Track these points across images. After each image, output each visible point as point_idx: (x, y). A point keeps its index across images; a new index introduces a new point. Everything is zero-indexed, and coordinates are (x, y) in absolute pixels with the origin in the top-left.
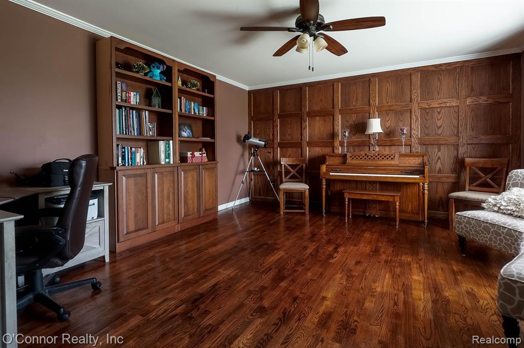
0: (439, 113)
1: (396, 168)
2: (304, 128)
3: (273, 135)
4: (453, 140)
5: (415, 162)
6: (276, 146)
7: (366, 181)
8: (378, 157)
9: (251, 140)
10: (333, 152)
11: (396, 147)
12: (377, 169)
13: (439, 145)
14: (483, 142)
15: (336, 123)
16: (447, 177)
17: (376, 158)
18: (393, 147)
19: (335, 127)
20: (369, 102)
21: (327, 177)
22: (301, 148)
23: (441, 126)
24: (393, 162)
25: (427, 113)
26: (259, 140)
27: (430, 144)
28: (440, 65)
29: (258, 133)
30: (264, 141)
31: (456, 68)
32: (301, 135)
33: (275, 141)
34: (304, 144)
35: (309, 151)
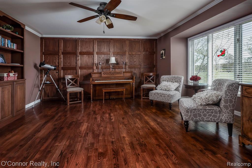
0: (135, 56)
1: (123, 77)
2: (78, 60)
3: (58, 63)
4: (139, 66)
5: (129, 75)
6: (60, 69)
7: (110, 84)
8: (110, 73)
9: (45, 66)
10: (93, 72)
11: (120, 69)
12: (115, 78)
13: (135, 68)
14: (148, 67)
15: (95, 58)
16: (137, 80)
17: (114, 74)
18: (119, 69)
19: (94, 60)
20: (110, 50)
21: (94, 83)
22: (76, 70)
23: (135, 61)
24: (121, 75)
25: (131, 56)
26: (51, 66)
27: (132, 68)
28: (135, 39)
29: (47, 62)
30: (54, 66)
31: (140, 41)
32: (76, 63)
33: (60, 66)
34: (78, 68)
35: (81, 72)
